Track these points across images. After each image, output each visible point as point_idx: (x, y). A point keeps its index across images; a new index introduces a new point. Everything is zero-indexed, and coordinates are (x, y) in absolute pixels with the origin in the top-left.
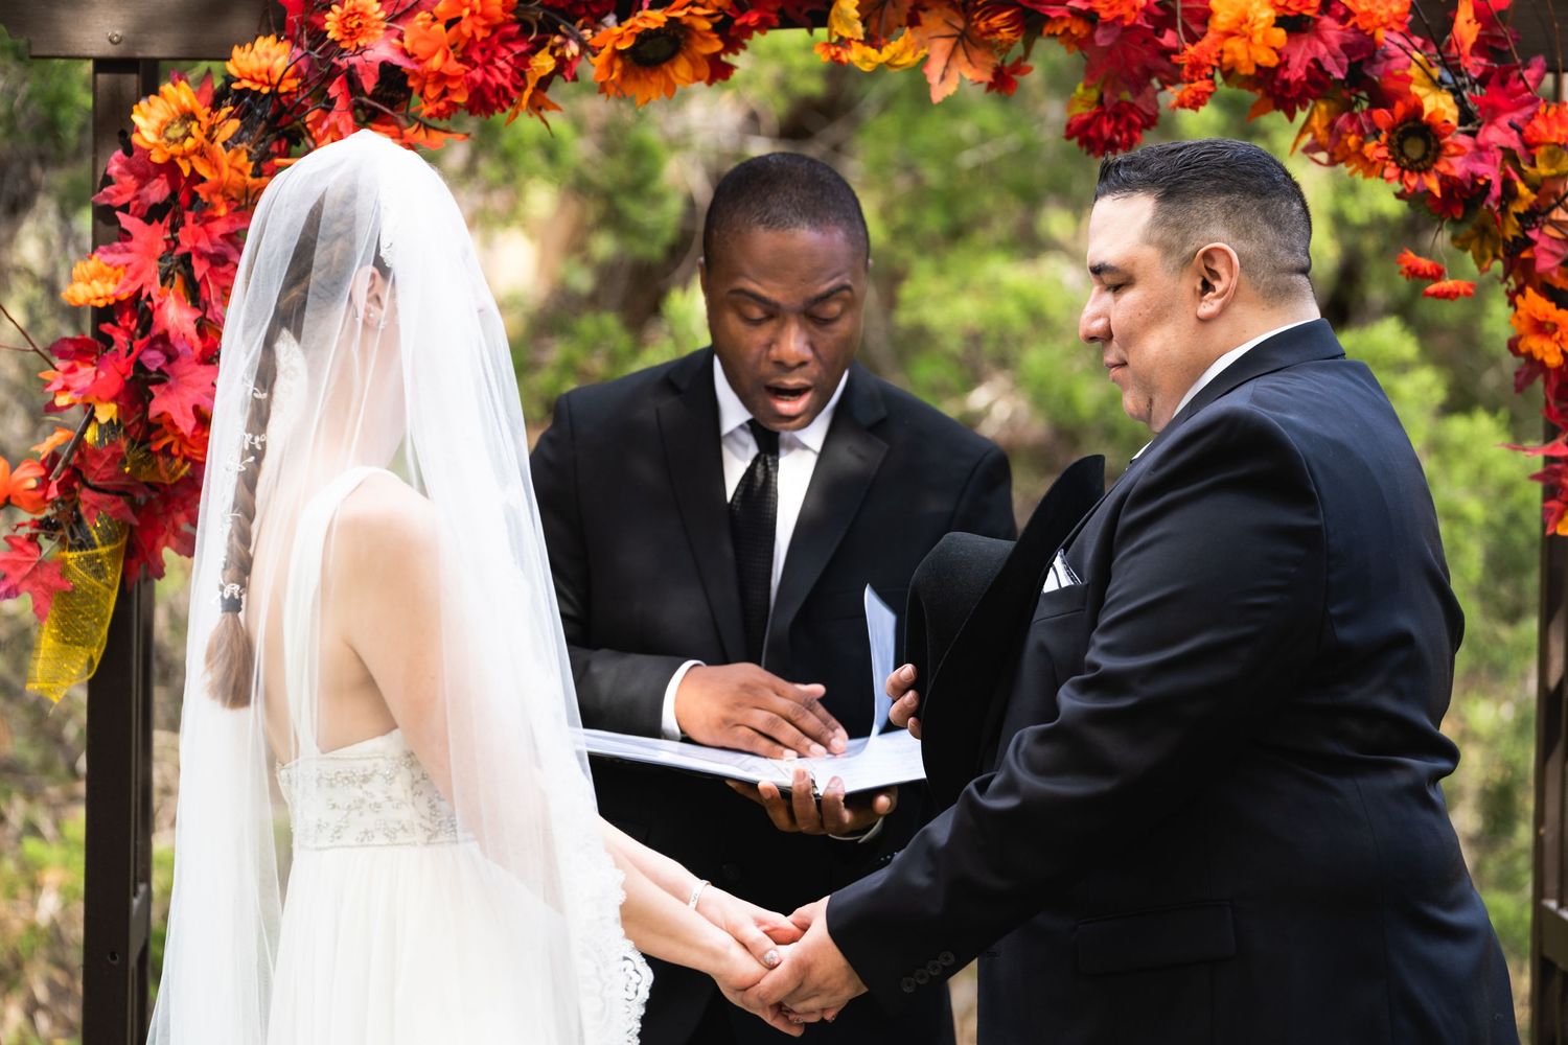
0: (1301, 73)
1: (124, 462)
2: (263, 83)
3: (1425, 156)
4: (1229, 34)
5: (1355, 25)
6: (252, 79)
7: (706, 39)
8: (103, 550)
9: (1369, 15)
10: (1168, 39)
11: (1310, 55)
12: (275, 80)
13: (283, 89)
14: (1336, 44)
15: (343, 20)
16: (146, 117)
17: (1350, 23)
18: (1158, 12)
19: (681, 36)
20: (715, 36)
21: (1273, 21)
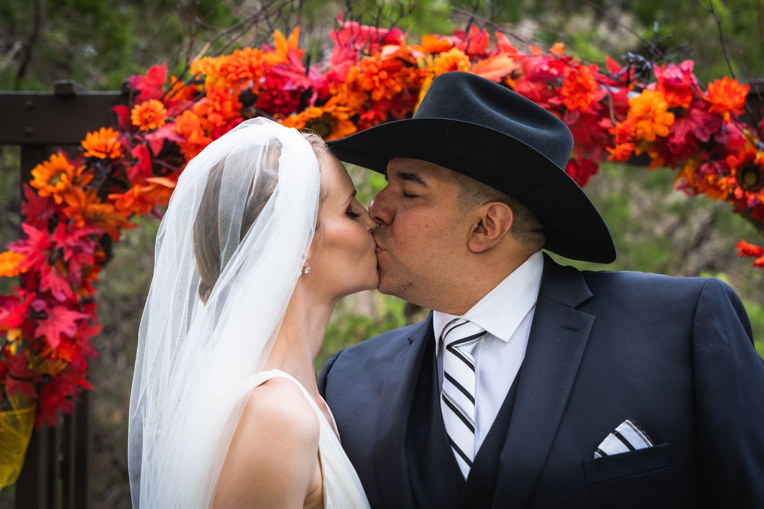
0: (682, 139)
1: (28, 363)
2: (102, 152)
3: (757, 183)
4: (640, 119)
5: (713, 112)
6: (97, 151)
7: (346, 126)
8: (17, 412)
9: (720, 105)
10: (605, 123)
11: (687, 129)
12: (109, 150)
13: (113, 156)
14: (701, 122)
15: (141, 114)
16: (41, 173)
17: (710, 110)
18: (599, 107)
19: (332, 124)
20: (350, 124)
21: (665, 109)
